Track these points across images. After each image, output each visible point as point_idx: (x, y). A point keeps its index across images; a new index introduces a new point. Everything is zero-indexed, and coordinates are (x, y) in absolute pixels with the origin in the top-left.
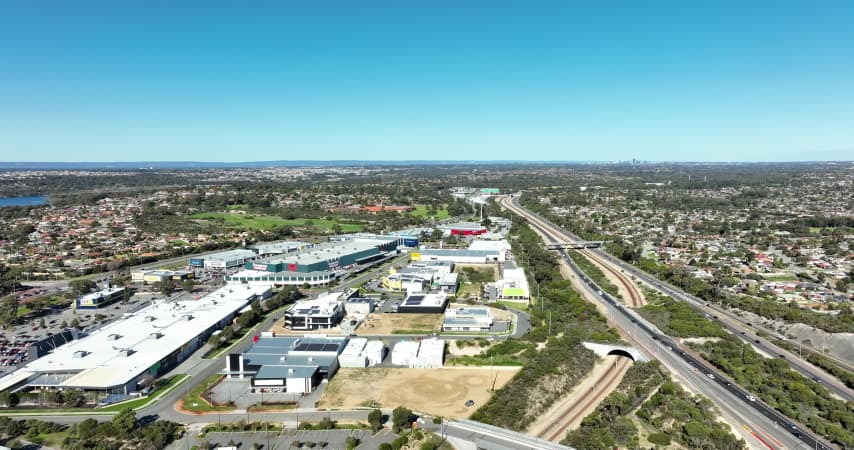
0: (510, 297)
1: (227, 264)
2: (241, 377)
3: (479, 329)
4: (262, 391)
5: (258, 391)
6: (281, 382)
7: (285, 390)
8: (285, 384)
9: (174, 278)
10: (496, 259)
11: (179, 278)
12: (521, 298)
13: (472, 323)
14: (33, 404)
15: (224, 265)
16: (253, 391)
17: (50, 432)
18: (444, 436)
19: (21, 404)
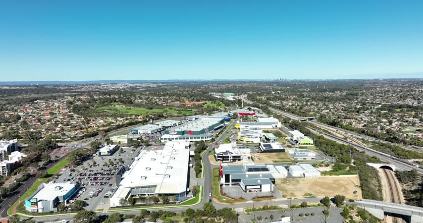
0: (305, 144)
1: (151, 131)
2: (230, 185)
3: (311, 159)
4: (250, 191)
5: (248, 192)
6: (259, 187)
7: (261, 191)
8: (261, 187)
9: (133, 139)
10: (276, 126)
11: (136, 139)
12: (309, 144)
13: (307, 156)
14: (142, 203)
15: (150, 132)
16: (246, 192)
17: (172, 216)
18: (363, 208)
19: (137, 204)
